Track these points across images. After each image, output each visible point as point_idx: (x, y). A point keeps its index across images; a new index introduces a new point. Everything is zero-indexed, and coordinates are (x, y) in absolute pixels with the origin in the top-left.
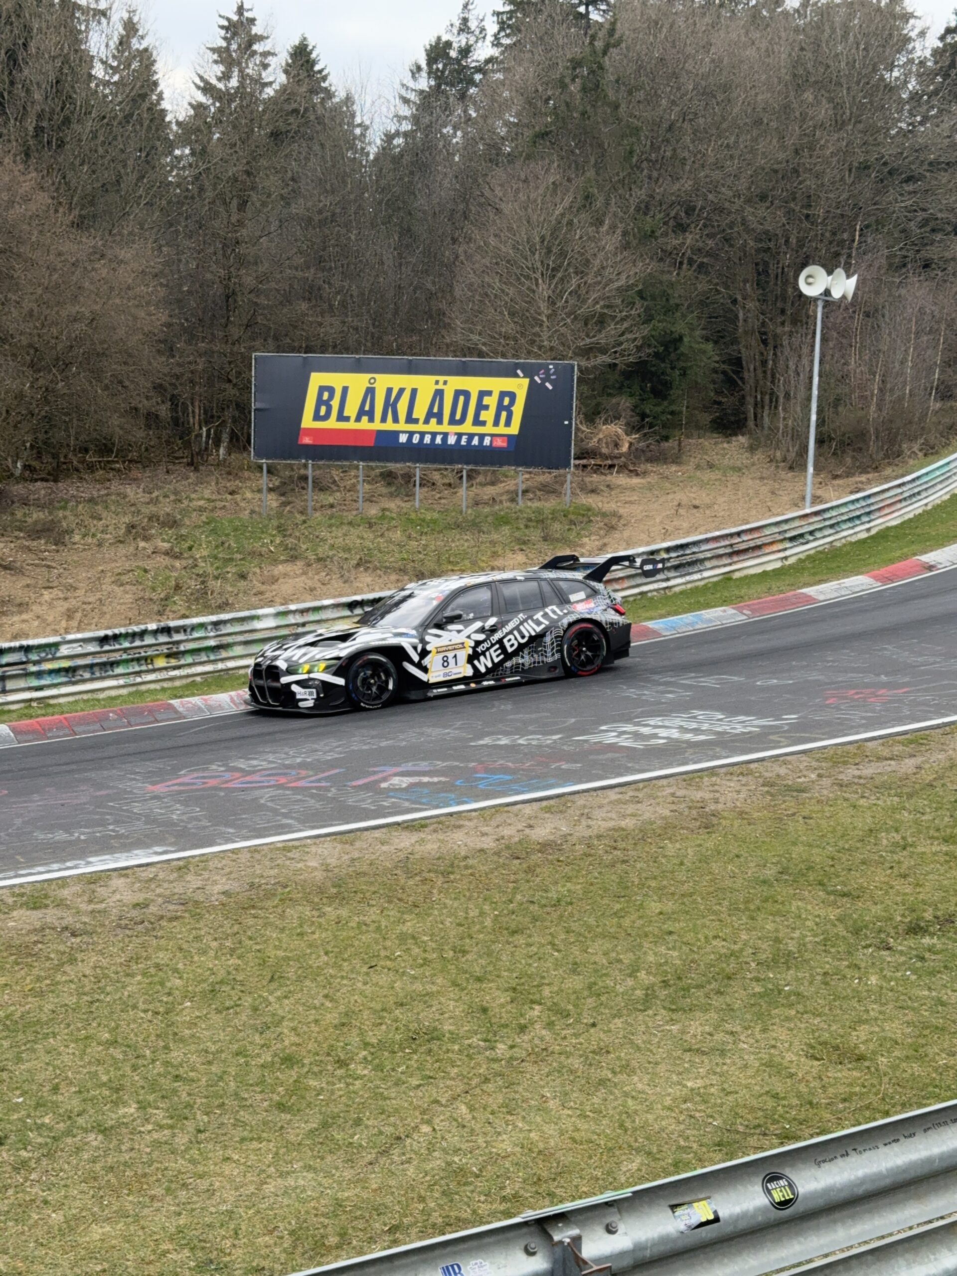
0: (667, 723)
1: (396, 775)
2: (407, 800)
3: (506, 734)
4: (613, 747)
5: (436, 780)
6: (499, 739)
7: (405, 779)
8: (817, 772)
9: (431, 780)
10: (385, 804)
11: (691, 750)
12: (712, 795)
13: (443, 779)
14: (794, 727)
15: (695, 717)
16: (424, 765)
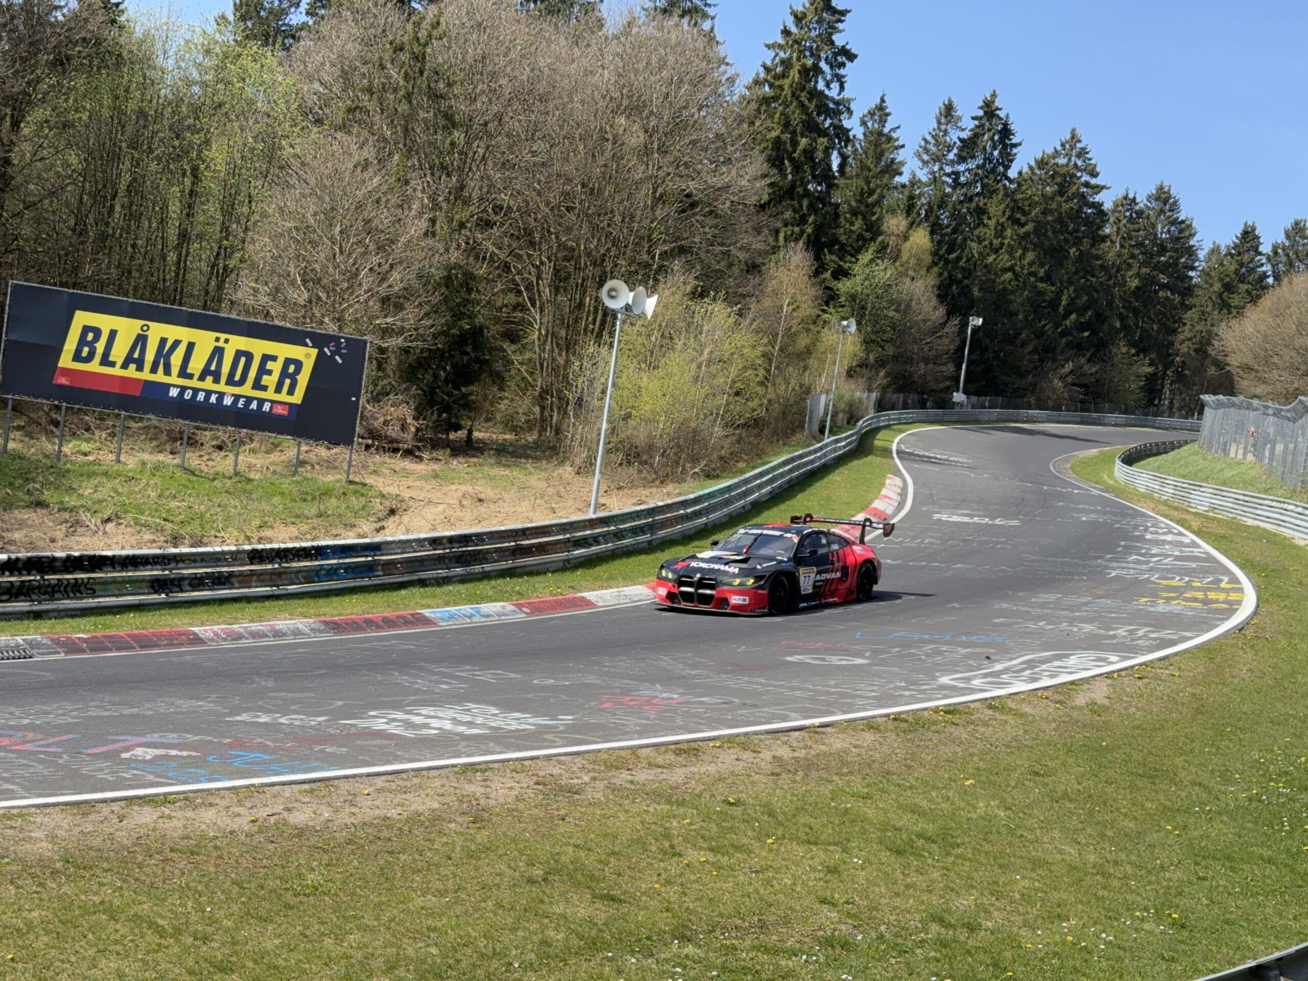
0: (440, 714)
1: (139, 745)
2: (152, 773)
3: (267, 711)
4: (381, 734)
5: (185, 753)
6: (258, 716)
7: (149, 750)
8: (591, 774)
9: (179, 753)
10: (125, 775)
11: (464, 743)
12: (483, 790)
13: (194, 754)
14: (569, 728)
15: (469, 710)
16: (172, 737)
